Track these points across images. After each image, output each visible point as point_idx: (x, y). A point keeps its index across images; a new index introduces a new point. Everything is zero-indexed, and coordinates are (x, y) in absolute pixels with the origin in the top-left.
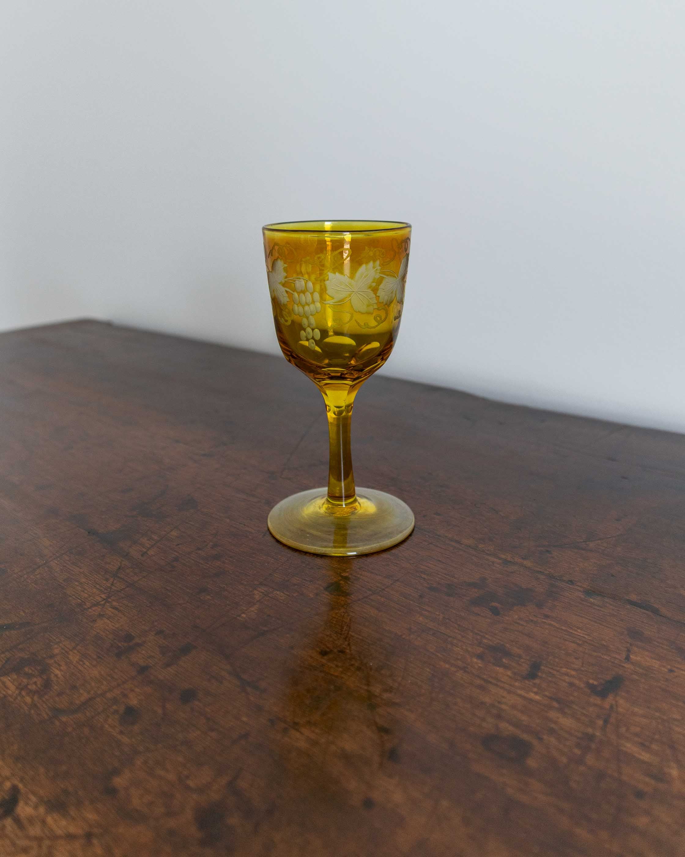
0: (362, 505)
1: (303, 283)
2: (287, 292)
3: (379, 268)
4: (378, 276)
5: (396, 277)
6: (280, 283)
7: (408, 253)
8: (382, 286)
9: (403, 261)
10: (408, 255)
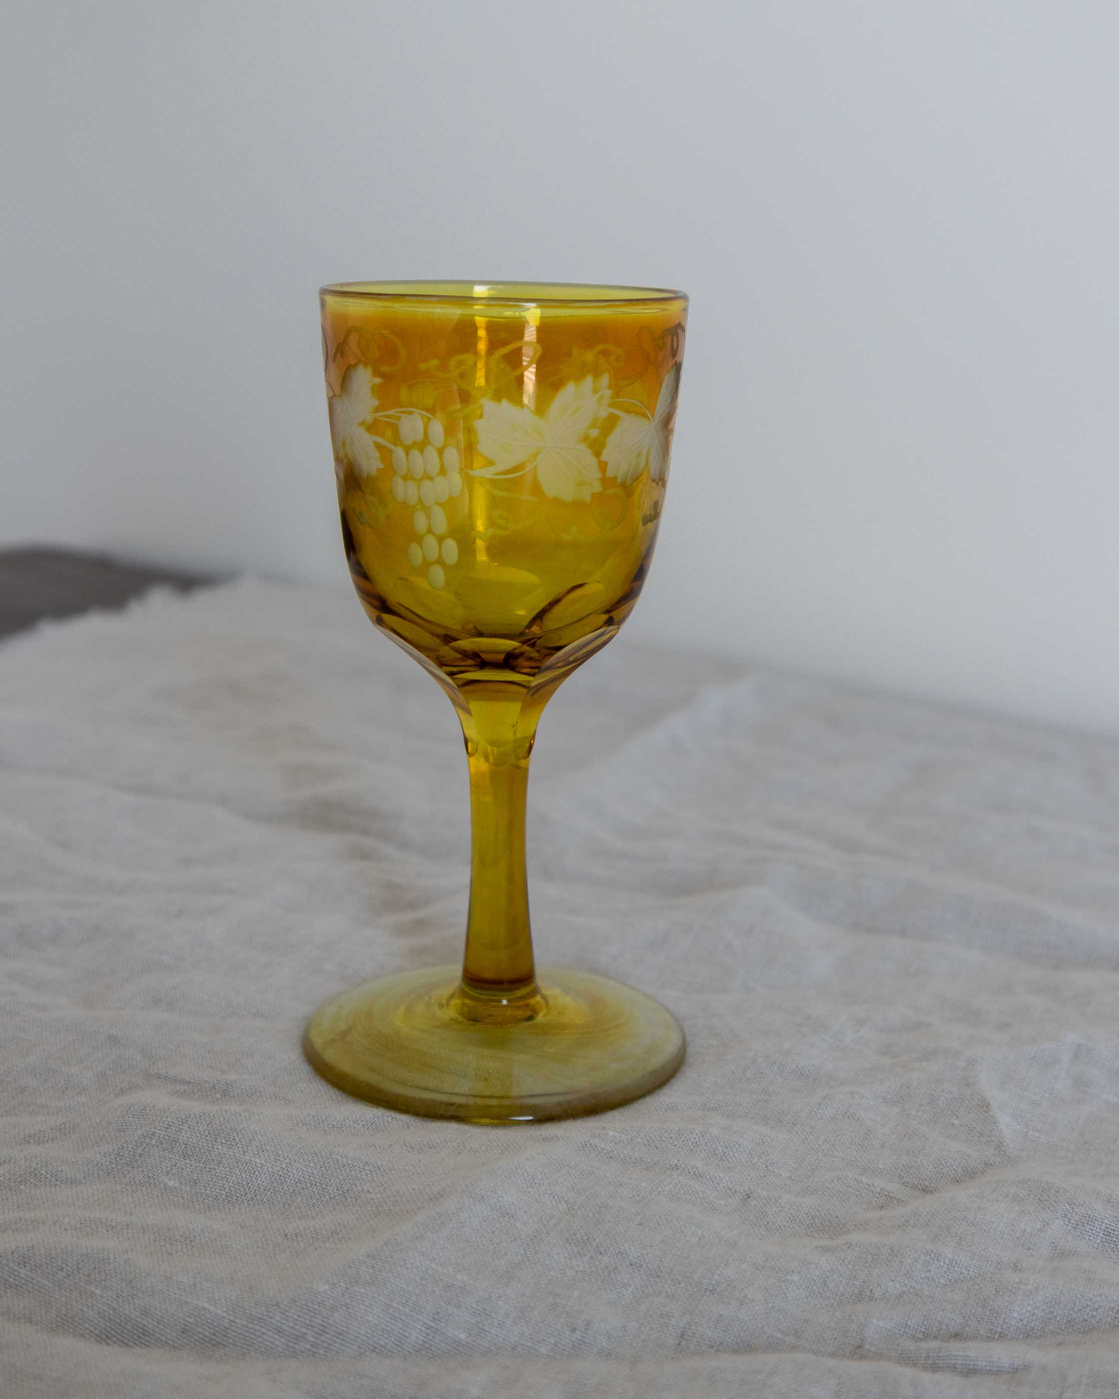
0: (551, 1002)
1: (420, 425)
2: (378, 446)
3: (608, 393)
4: (604, 412)
5: (649, 418)
6: (361, 424)
7: (678, 362)
8: (612, 439)
9: (668, 379)
10: (678, 367)
